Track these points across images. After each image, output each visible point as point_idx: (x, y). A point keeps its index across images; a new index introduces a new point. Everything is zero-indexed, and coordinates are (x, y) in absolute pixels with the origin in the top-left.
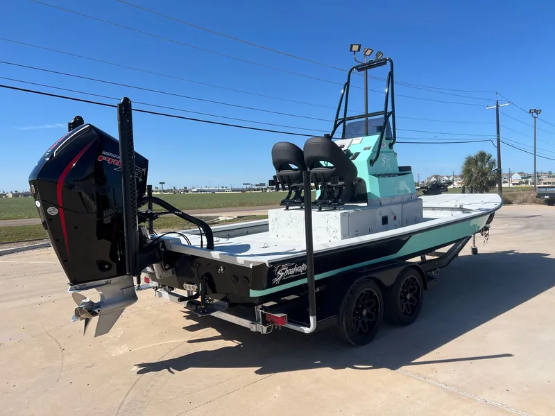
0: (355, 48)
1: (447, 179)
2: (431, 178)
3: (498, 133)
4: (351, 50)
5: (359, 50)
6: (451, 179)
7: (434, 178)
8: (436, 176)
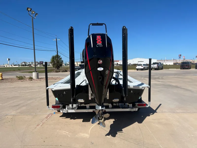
0: (29, 9)
1: (29, 63)
2: (22, 63)
3: (57, 49)
4: (27, 10)
5: (30, 11)
6: (30, 63)
7: (23, 63)
8: (24, 62)
